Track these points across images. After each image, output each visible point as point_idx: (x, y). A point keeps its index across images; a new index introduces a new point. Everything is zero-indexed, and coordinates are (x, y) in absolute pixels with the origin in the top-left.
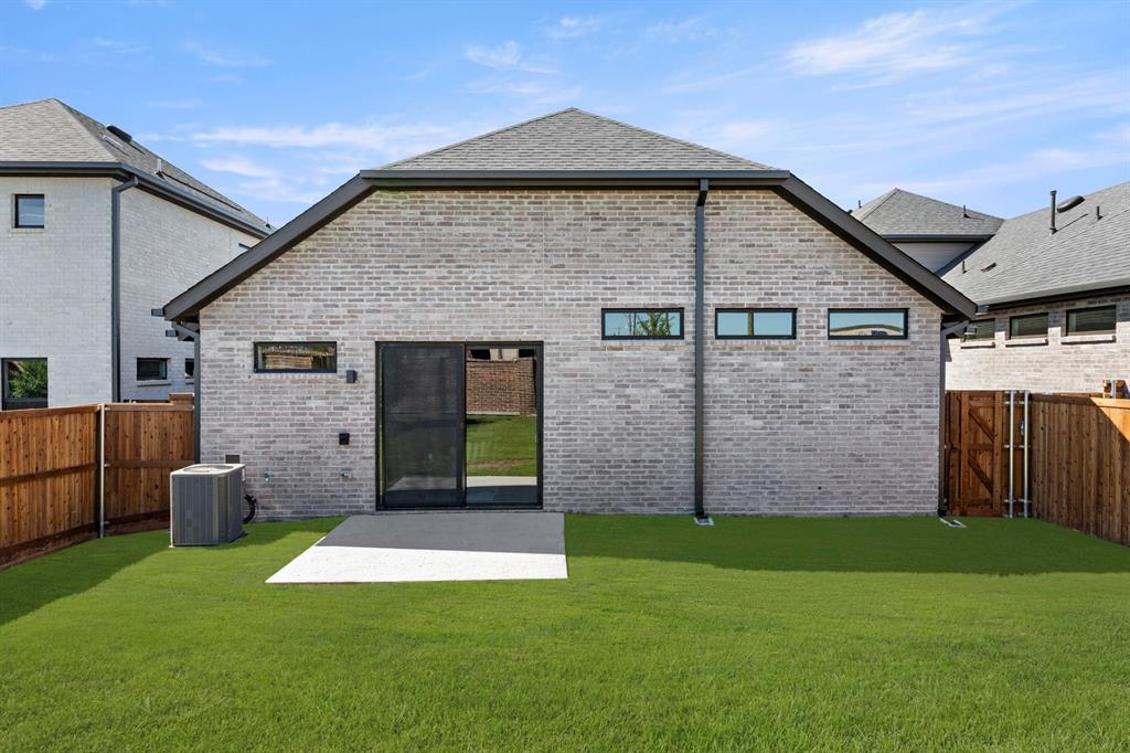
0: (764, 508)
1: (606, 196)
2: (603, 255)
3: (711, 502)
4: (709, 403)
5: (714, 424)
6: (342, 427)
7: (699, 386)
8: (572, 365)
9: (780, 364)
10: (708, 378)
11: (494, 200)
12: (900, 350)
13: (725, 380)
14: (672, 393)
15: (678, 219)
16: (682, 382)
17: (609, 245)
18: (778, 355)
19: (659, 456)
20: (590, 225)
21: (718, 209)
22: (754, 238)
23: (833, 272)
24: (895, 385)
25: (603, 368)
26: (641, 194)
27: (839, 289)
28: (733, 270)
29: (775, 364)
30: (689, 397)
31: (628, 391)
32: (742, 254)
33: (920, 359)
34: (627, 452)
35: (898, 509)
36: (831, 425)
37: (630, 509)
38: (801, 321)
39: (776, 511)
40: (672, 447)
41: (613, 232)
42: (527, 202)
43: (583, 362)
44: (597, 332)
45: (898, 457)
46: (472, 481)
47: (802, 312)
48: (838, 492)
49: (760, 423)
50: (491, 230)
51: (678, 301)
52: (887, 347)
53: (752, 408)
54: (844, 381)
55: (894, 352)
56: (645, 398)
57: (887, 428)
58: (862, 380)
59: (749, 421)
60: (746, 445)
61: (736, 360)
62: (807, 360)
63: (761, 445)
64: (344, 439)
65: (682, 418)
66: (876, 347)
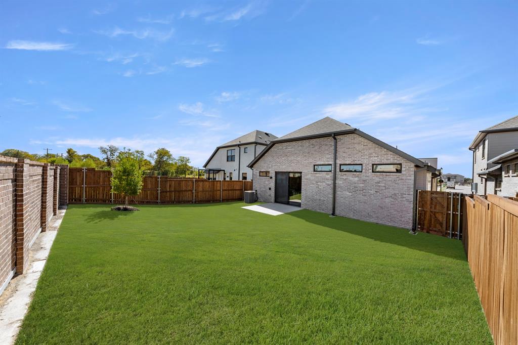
0: (351, 216)
1: (315, 140)
2: (314, 153)
3: (337, 212)
4: (337, 188)
5: (338, 193)
6: (270, 187)
7: (335, 183)
8: (307, 177)
9: (357, 179)
10: (337, 182)
11: (294, 143)
12: (397, 176)
13: (341, 182)
14: (328, 185)
15: (331, 143)
16: (331, 182)
17: (315, 151)
18: (356, 176)
19: (325, 199)
20: (312, 146)
21: (341, 140)
22: (350, 146)
23: (374, 154)
24: (395, 187)
25: (313, 178)
26: (322, 138)
27: (376, 158)
28: (344, 155)
29: (355, 179)
30: (332, 186)
31: (319, 183)
32: (347, 150)
33: (406, 179)
34: (318, 197)
35: (396, 225)
36: (372, 197)
37: (318, 211)
38: (364, 168)
39: (354, 218)
40: (328, 197)
41: (316, 148)
42: (300, 143)
43: (309, 176)
44: (312, 170)
45: (396, 209)
46: (290, 201)
47: (364, 165)
48: (374, 216)
49: (351, 194)
50: (293, 149)
51: (330, 163)
52: (393, 175)
53: (349, 190)
54: (376, 184)
55: (395, 177)
56: (322, 185)
57: (392, 200)
58: (383, 185)
59: (348, 193)
60: (347, 199)
61: (345, 177)
62: (364, 178)
63: (351, 200)
64: (270, 189)
65: (330, 191)
66: (388, 175)
